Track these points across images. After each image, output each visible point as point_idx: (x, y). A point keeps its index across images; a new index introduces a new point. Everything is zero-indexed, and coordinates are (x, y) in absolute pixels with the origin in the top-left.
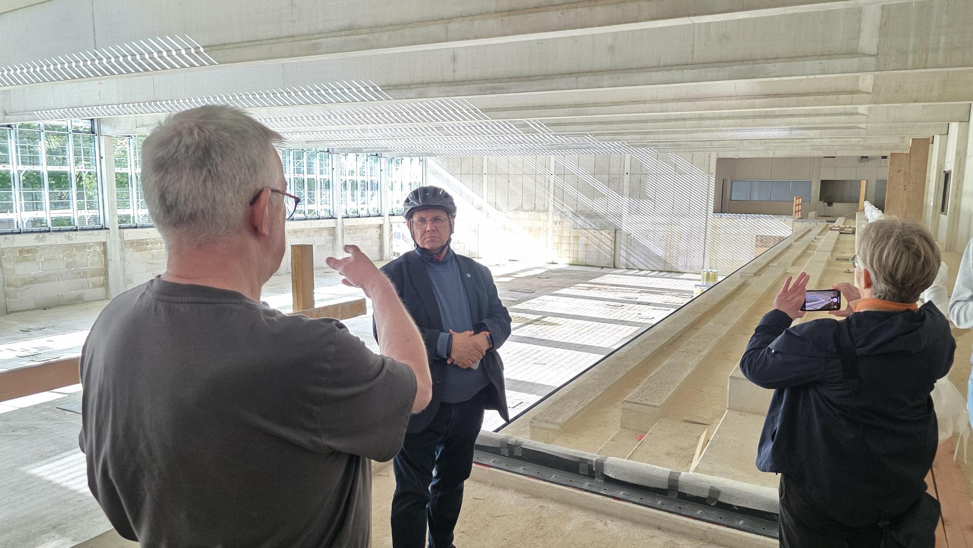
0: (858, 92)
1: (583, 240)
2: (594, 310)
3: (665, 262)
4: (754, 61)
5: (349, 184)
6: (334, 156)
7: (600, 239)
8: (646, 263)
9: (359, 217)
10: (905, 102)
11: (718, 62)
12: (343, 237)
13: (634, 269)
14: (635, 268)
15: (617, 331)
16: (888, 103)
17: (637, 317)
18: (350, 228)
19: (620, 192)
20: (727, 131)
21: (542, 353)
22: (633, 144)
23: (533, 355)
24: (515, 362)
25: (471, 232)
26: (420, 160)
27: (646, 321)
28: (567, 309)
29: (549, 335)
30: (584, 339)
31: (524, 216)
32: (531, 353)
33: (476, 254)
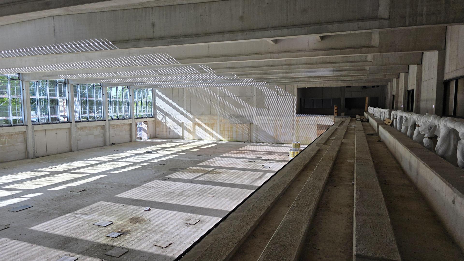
0: (372, 47)
1: (235, 129)
2: (241, 164)
3: (274, 138)
4: (321, 23)
5: (112, 103)
6: (104, 88)
7: (243, 128)
8: (266, 139)
9: (118, 120)
10: (396, 51)
11: (301, 25)
12: (109, 130)
13: (260, 143)
14: (260, 142)
15: (252, 175)
16: (387, 52)
17: (262, 167)
18: (113, 125)
19: (252, 105)
20: (303, 72)
21: (212, 190)
22: (257, 80)
23: (208, 191)
24: (197, 196)
25: (179, 126)
26: (151, 90)
27: (267, 169)
28: (227, 164)
29: (217, 179)
30: (235, 181)
31: (204, 117)
32: (207, 190)
33: (182, 137)
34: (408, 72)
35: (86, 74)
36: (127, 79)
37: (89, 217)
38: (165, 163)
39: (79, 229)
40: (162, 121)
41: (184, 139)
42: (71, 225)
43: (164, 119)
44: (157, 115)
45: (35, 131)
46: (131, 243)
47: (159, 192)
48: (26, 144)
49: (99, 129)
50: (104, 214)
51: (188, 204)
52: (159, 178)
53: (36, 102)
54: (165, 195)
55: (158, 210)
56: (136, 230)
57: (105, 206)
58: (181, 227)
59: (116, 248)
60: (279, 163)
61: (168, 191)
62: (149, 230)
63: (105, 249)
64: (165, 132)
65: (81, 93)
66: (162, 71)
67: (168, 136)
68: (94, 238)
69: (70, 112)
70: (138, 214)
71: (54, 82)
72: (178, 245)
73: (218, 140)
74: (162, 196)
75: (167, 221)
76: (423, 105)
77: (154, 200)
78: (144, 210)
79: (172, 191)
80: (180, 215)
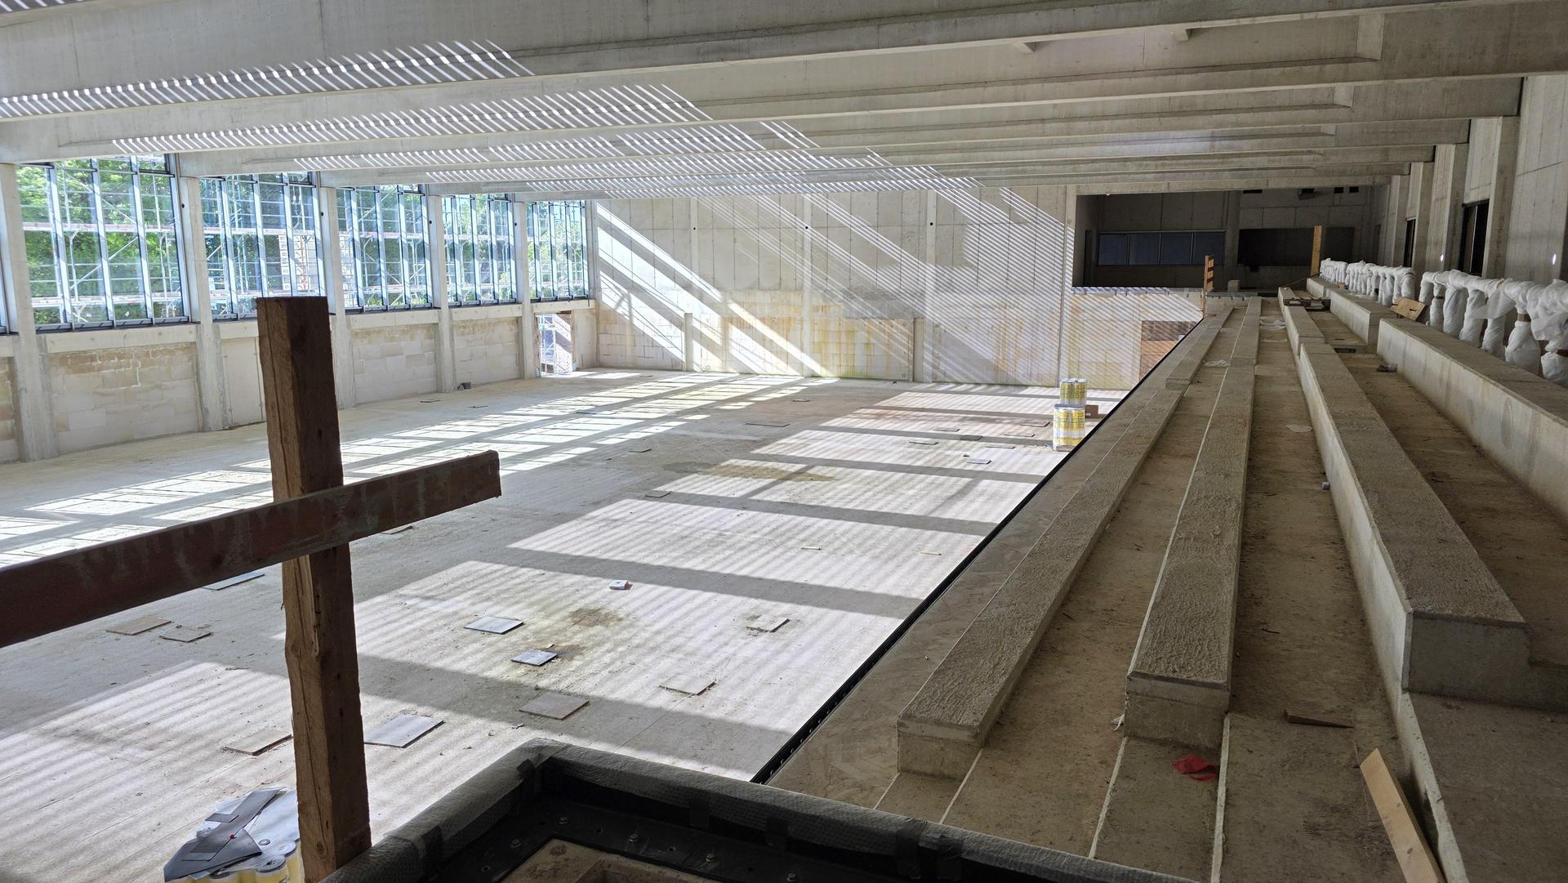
0: (1358, 58)
1: (861, 336)
2: (891, 451)
3: (996, 369)
5: (460, 251)
6: (431, 199)
7: (890, 336)
8: (966, 372)
9: (479, 305)
12: (452, 340)
13: (948, 383)
14: (947, 380)
16: (1409, 76)
17: (963, 461)
18: (465, 325)
19: (920, 254)
20: (1107, 143)
21: (812, 530)
22: (945, 171)
23: (798, 534)
24: (769, 548)
25: (674, 327)
26: (582, 207)
27: (980, 468)
28: (846, 452)
29: (822, 498)
30: (881, 503)
31: (762, 298)
32: (796, 530)
33: (685, 365)
34: (1468, 142)
35: (385, 155)
36: (514, 171)
37: (447, 607)
38: (646, 448)
39: (423, 641)
40: (620, 311)
41: (693, 371)
42: (396, 629)
43: (624, 304)
44: (600, 289)
45: (223, 341)
46: (590, 679)
47: (644, 534)
48: (199, 383)
49: (420, 335)
50: (488, 599)
51: (744, 572)
52: (638, 494)
53: (222, 246)
54: (667, 544)
55: (654, 589)
56: (600, 644)
57: (486, 575)
58: (734, 637)
59: (548, 693)
60: (1019, 447)
61: (674, 532)
62: (638, 646)
63: (517, 697)
64: (629, 349)
65: (359, 217)
66: (638, 143)
67: (641, 362)
68: (475, 664)
69: (330, 280)
70: (592, 598)
71: (275, 180)
72: (734, 688)
73: (806, 373)
74: (658, 546)
75: (687, 620)
76: (1516, 253)
77: (633, 559)
78: (611, 588)
79: (686, 533)
80: (724, 602)
